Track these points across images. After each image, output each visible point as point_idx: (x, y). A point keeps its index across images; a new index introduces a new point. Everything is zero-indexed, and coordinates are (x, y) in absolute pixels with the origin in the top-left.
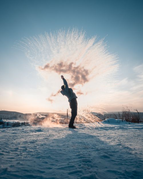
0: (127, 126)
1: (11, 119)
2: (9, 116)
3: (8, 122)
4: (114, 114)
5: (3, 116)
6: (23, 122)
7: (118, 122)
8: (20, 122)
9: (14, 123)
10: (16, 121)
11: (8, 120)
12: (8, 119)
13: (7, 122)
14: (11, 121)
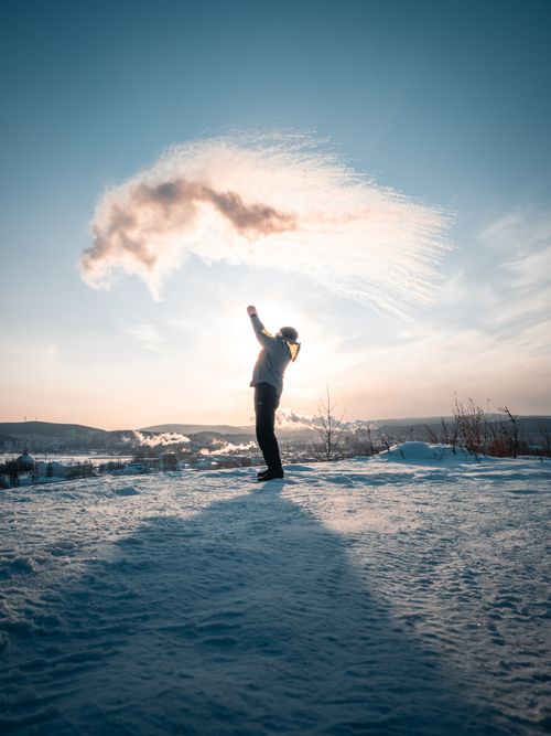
0: (465, 470)
1: (62, 450)
2: (56, 442)
3: (50, 464)
4: (425, 426)
5: (33, 443)
6: (106, 461)
7: (436, 454)
8: (93, 461)
9: (70, 468)
10: (82, 459)
11: (52, 456)
12: (50, 451)
13: (47, 462)
14: (64, 460)
